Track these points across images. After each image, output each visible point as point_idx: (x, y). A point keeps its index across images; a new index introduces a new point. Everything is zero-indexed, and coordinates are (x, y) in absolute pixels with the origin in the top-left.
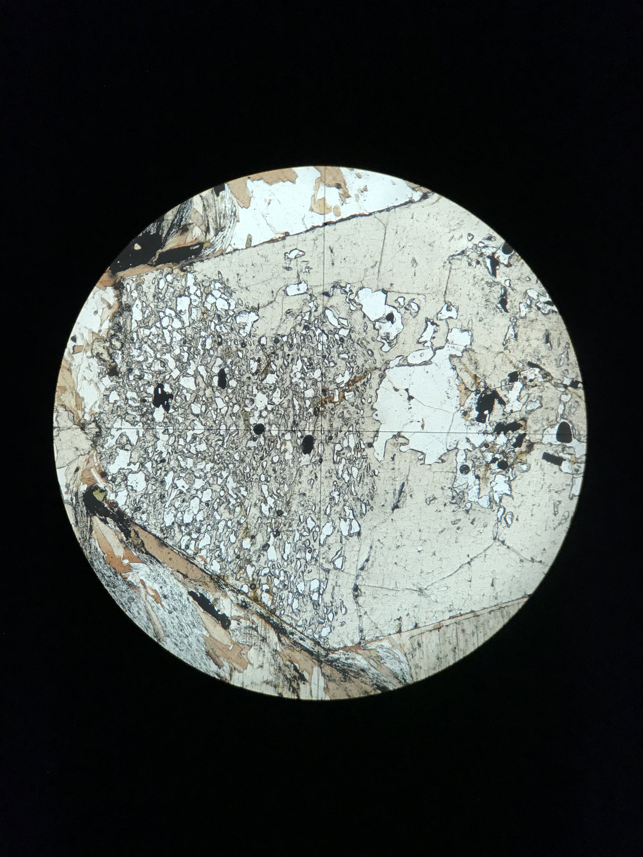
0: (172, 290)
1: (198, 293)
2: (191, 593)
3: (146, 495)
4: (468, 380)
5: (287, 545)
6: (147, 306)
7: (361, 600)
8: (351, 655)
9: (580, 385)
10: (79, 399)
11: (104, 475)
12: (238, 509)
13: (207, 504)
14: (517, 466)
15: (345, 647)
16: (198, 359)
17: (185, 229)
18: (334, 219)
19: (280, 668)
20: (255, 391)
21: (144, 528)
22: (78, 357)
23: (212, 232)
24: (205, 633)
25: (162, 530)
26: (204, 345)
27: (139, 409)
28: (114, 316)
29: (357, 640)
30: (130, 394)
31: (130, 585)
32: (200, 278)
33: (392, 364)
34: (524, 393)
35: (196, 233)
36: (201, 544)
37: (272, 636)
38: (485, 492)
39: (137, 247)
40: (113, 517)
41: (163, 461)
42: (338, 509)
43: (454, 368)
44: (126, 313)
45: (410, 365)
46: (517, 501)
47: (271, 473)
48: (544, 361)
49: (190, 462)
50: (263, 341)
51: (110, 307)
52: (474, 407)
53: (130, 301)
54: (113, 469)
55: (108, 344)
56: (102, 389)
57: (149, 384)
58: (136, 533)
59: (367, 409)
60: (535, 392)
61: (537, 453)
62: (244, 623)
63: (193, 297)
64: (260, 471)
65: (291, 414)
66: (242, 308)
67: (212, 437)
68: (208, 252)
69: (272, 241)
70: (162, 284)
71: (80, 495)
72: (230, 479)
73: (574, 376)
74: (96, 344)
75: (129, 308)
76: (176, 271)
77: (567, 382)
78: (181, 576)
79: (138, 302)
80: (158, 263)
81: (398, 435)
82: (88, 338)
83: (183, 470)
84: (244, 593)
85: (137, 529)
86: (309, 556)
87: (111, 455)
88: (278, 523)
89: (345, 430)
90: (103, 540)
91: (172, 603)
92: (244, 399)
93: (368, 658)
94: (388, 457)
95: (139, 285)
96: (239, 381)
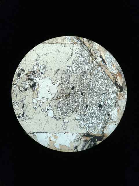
0: (92, 129)
1: (87, 126)
2: (106, 64)
3: (110, 88)
4: (36, 92)
5: (83, 68)
6: (98, 127)
7: (71, 53)
8: (77, 42)
9: (13, 84)
10: (118, 111)
11: (117, 94)
12: (91, 79)
13: (97, 82)
14: (31, 71)
15: (77, 44)
16: (91, 112)
17: (86, 141)
18: (54, 134)
19: (92, 43)
20: (81, 102)
21: (112, 81)
22: (115, 120)
23: (80, 138)
24: (105, 55)
25: (108, 79)
26: (89, 115)
27: (106, 106)
28: (106, 127)
29: (75, 45)
30: (107, 109)
31: (118, 70)
32: (85, 130)
33: (51, 100)
34: (25, 86)
35: (83, 139)
36: (101, 74)
37: (92, 51)
38: (39, 68)
39: (97, 140)
40: (118, 85)
41: (104, 93)
42: (71, 73)
43: (38, 95)
44: (103, 127)
45: (47, 98)
46: (33, 63)
47: (82, 84)
48: (19, 91)
49: (98, 91)
50: (76, 112)
51: (106, 129)
52: (36, 86)
53: (101, 129)
54: (115, 95)
55: (108, 121)
56: (112, 112)
57: (102, 110)
58: (114, 80)
59: (58, 92)
60: (22, 85)
61: (26, 72)
62: (97, 55)
64: (84, 86)
65: (75, 95)
66: (78, 120)
67: (92, 95)
68: (82, 135)
69: (68, 133)
70: (94, 130)
71: (123, 91)
72: (91, 86)
73: (13, 86)
74: (111, 122)
75: (102, 128)
76: (90, 132)
77: (15, 85)
78: (107, 68)
80: (93, 135)
81: (54, 84)
82: (112, 124)
83: (100, 90)
84: (95, 61)
85: (113, 81)
86: (79, 65)
87: (114, 98)
88: (84, 73)
89: (64, 89)
90: (121, 81)
91: (110, 63)
92: (83, 101)
93: (73, 40)
94: (57, 80)
95: (98, 132)
96: (84, 105)
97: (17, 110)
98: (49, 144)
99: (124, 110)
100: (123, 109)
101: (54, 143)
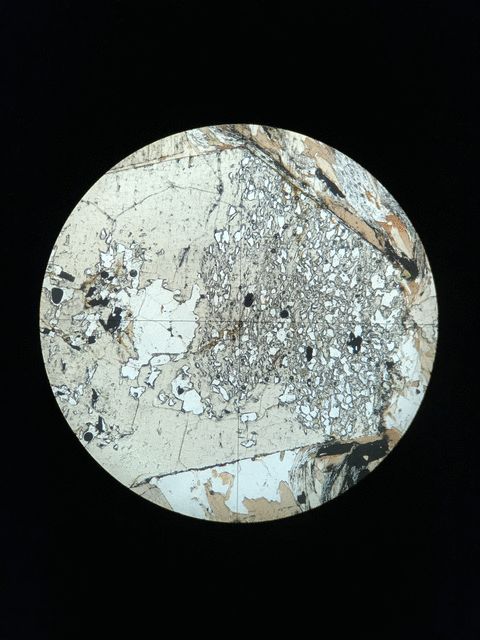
0: (343, 423)
1: (323, 419)
2: (343, 197)
3: (372, 272)
4: (126, 340)
5: (269, 226)
6: (361, 412)
7: (218, 183)
8: (228, 143)
9: (42, 330)
10: (417, 345)
11: (402, 289)
12: (304, 256)
13: (327, 261)
14: (93, 272)
15: (232, 149)
16: (326, 369)
17: (330, 468)
18: (217, 468)
19: (281, 137)
20: (285, 343)
21: (375, 247)
22: (416, 378)
23: (309, 465)
24: (335, 167)
25: (362, 245)
26: (321, 380)
27: (372, 336)
28: (387, 406)
29: (223, 153)
30: (378, 347)
31: (388, 206)
32: (321, 431)
33: (182, 356)
34: (85, 328)
35: (321, 465)
36: (333, 232)
37: (285, 160)
38: (120, 256)
39: (366, 458)
40: (398, 257)
41: (357, 296)
42: (230, 251)
43: (135, 349)
44: (377, 408)
45: (169, 354)
46: (96, 247)
47: (278, 281)
48: (68, 351)
49: (337, 294)
50: (277, 380)
51: (390, 414)
52: (123, 319)
53: (375, 417)
54: (395, 293)
55: (393, 386)
56: (399, 354)
57: (364, 354)
58: (381, 244)
59: (202, 324)
60: (77, 328)
61: (78, 282)
62: (305, 172)
63: (327, 417)
64: (286, 284)
65: (260, 324)
66: (290, 406)
67: (319, 311)
68: (313, 450)
69: (265, 455)
70: (349, 428)
71: (421, 275)
72: (309, 279)
73: (46, 338)
74: (402, 387)
75: (375, 412)
76: (338, 438)
77: (52, 334)
78: (350, 209)
79: (368, 416)
80: (351, 444)
81: (181, 303)
82: (407, 392)
83: (342, 288)
84: (304, 194)
85: (380, 247)
86: (254, 217)
87: (396, 303)
88: (275, 243)
89: (221, 309)
90: (406, 241)
91: (357, 190)
92: (294, 338)
93: (216, 139)
94: (190, 287)
95: (367, 429)
96: (297, 351)
97: (77, 416)
98: (207, 505)
99: (436, 336)
100: (432, 333)
101: (225, 498)
